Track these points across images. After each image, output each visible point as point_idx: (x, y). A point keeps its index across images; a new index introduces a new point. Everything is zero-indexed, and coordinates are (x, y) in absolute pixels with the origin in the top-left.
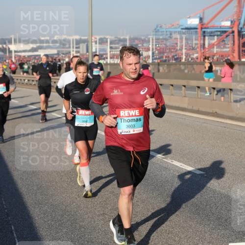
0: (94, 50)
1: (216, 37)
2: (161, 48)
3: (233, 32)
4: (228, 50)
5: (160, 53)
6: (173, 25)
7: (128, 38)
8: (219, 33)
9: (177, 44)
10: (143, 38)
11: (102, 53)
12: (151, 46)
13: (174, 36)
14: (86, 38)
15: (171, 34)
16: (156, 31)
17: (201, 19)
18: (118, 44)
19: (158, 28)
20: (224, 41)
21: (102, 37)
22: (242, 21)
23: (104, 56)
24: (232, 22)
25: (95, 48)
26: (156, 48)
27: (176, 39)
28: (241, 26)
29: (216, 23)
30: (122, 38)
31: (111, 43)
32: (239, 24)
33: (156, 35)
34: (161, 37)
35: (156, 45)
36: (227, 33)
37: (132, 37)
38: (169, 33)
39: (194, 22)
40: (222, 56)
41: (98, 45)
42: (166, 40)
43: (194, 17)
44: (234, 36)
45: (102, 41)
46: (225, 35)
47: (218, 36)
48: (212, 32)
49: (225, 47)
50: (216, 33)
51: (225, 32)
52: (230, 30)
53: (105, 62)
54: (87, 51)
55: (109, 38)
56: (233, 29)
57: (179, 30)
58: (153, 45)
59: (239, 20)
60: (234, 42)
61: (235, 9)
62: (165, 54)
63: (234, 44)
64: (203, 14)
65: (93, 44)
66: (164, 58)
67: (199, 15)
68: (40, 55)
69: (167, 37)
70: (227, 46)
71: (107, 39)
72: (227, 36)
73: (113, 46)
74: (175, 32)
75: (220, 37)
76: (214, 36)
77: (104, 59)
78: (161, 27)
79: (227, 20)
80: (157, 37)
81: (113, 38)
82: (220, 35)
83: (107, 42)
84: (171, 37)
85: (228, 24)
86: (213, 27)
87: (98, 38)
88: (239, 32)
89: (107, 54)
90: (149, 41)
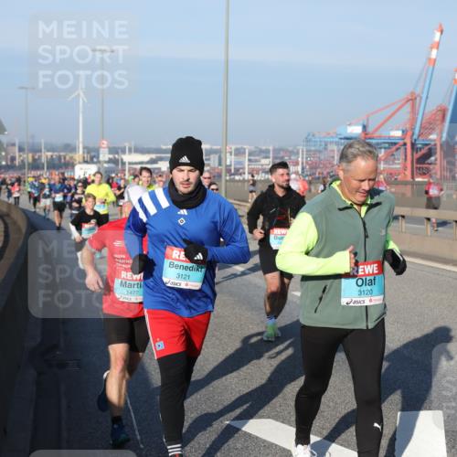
0: (228, 163)
1: (383, 150)
2: (313, 163)
3: (405, 144)
4: (398, 166)
5: (311, 168)
6: (329, 134)
7: (271, 148)
8: (387, 145)
9: (333, 157)
10: (290, 149)
11: (238, 166)
12: (300, 159)
13: (330, 147)
14: (219, 147)
15: (326, 145)
16: (308, 140)
17: (365, 127)
18: (258, 155)
19: (310, 137)
20: (393, 155)
21: (239, 146)
22: (417, 131)
23: (241, 171)
24: (403, 132)
25: (230, 160)
26: (307, 163)
27: (333, 151)
28: (415, 137)
29: (383, 132)
30: (264, 148)
31: (250, 155)
32: (413, 134)
33: (307, 146)
34: (313, 148)
35: (307, 158)
36: (397, 146)
37: (277, 147)
38: (323, 144)
39: (356, 130)
40: (391, 174)
41: (233, 157)
42: (320, 152)
43: (356, 124)
44: (406, 149)
45: (239, 152)
46: (394, 148)
47: (385, 148)
48: (378, 144)
49: (394, 163)
50: (383, 145)
51: (395, 144)
52: (401, 142)
53: (241, 178)
54: (220, 164)
55: (248, 148)
56: (405, 141)
57: (337, 140)
58: (303, 158)
59: (413, 129)
60: (406, 156)
61: (408, 116)
62: (319, 170)
63: (406, 159)
64: (368, 120)
65: (228, 154)
66: (317, 175)
67: (361, 122)
68: (159, 169)
69: (321, 148)
70: (397, 162)
71: (245, 149)
72: (397, 149)
73: (252, 158)
74: (331, 143)
75: (389, 151)
76: (381, 148)
77: (241, 174)
78: (313, 136)
79: (397, 129)
80: (309, 148)
81: (253, 148)
82: (389, 148)
83: (244, 153)
84: (326, 149)
85: (398, 133)
86: (380, 137)
87: (233, 148)
88: (413, 145)
89: (244, 168)
90: (298, 153)
